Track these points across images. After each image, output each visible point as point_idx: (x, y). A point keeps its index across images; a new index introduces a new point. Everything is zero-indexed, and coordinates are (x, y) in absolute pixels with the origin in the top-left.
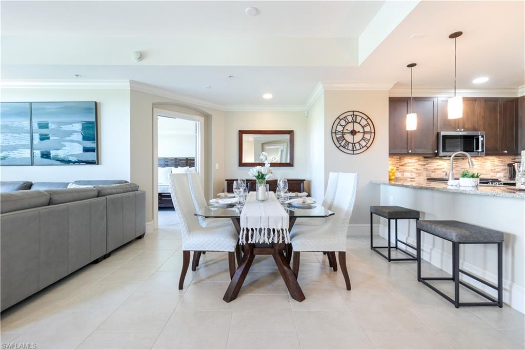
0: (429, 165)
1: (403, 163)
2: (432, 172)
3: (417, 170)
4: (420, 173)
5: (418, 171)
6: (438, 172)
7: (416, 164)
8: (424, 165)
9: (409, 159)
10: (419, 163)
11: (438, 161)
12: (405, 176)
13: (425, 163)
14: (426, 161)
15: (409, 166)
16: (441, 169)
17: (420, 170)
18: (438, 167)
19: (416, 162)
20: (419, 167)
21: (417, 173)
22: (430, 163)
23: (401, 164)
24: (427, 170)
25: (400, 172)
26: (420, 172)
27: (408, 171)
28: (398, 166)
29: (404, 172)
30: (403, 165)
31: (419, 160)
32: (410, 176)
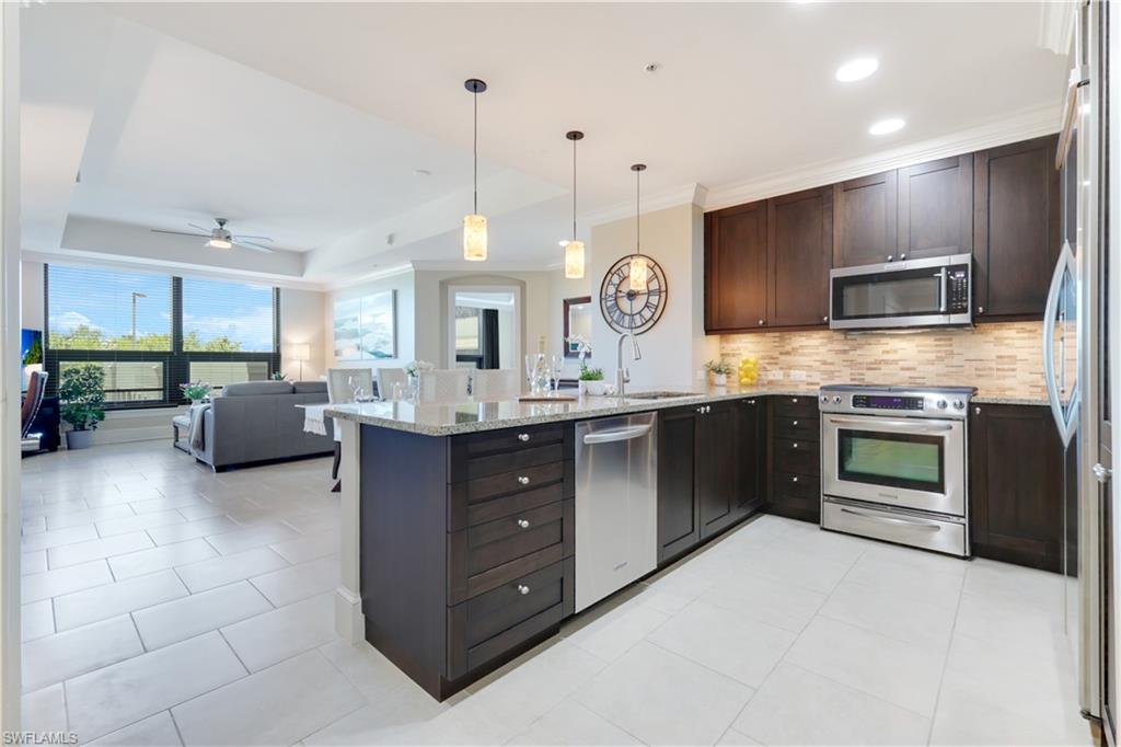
0: (858, 352)
1: (788, 348)
2: (869, 369)
3: (825, 363)
4: (832, 372)
5: (827, 367)
6: (885, 369)
7: (822, 350)
8: (845, 352)
9: (803, 339)
10: (829, 347)
11: (884, 340)
12: (792, 378)
13: (847, 348)
14: (850, 342)
15: (803, 355)
16: (895, 362)
17: (832, 364)
18: (886, 357)
19: (823, 345)
20: (830, 357)
21: (824, 372)
22: (860, 346)
23: (781, 349)
24: (852, 364)
25: (781, 369)
26: (832, 368)
27: (802, 367)
28: (776, 354)
29: (790, 368)
30: (787, 353)
31: (831, 340)
32: (804, 378)
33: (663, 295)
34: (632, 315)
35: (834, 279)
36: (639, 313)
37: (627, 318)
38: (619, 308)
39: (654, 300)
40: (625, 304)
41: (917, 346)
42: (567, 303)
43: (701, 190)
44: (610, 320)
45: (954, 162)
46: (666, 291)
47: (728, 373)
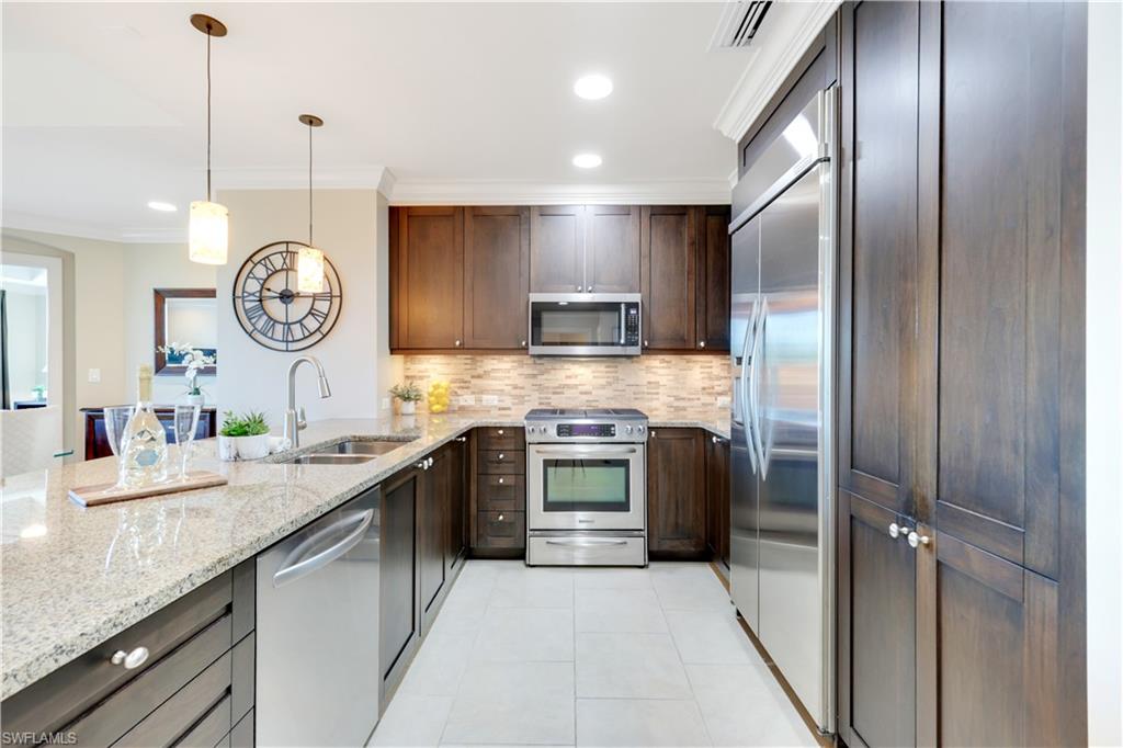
0: (545, 377)
1: (480, 371)
2: (554, 393)
3: (516, 387)
4: (523, 397)
5: (517, 392)
6: (568, 393)
7: (513, 374)
8: (534, 376)
9: (495, 362)
10: (520, 371)
11: (566, 366)
12: (484, 403)
13: (535, 372)
14: (538, 367)
15: (495, 378)
16: (576, 386)
17: (522, 388)
18: (569, 382)
19: (514, 368)
20: (520, 382)
21: (515, 397)
22: (547, 371)
23: (475, 373)
24: (540, 388)
25: (473, 393)
26: (523, 392)
27: (494, 392)
28: (468, 378)
29: (482, 392)
30: (479, 377)
31: (521, 364)
32: (496, 403)
33: (336, 301)
34: (287, 324)
35: (533, 303)
36: (300, 322)
37: (279, 328)
38: (265, 313)
39: (323, 306)
40: (276, 308)
41: (594, 372)
42: (160, 296)
43: (389, 176)
44: (250, 328)
45: (625, 211)
46: (341, 296)
47: (417, 399)
